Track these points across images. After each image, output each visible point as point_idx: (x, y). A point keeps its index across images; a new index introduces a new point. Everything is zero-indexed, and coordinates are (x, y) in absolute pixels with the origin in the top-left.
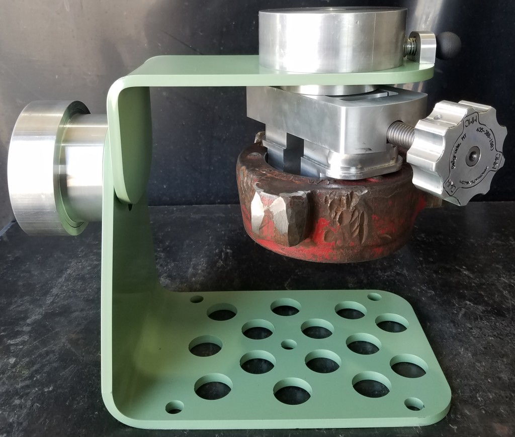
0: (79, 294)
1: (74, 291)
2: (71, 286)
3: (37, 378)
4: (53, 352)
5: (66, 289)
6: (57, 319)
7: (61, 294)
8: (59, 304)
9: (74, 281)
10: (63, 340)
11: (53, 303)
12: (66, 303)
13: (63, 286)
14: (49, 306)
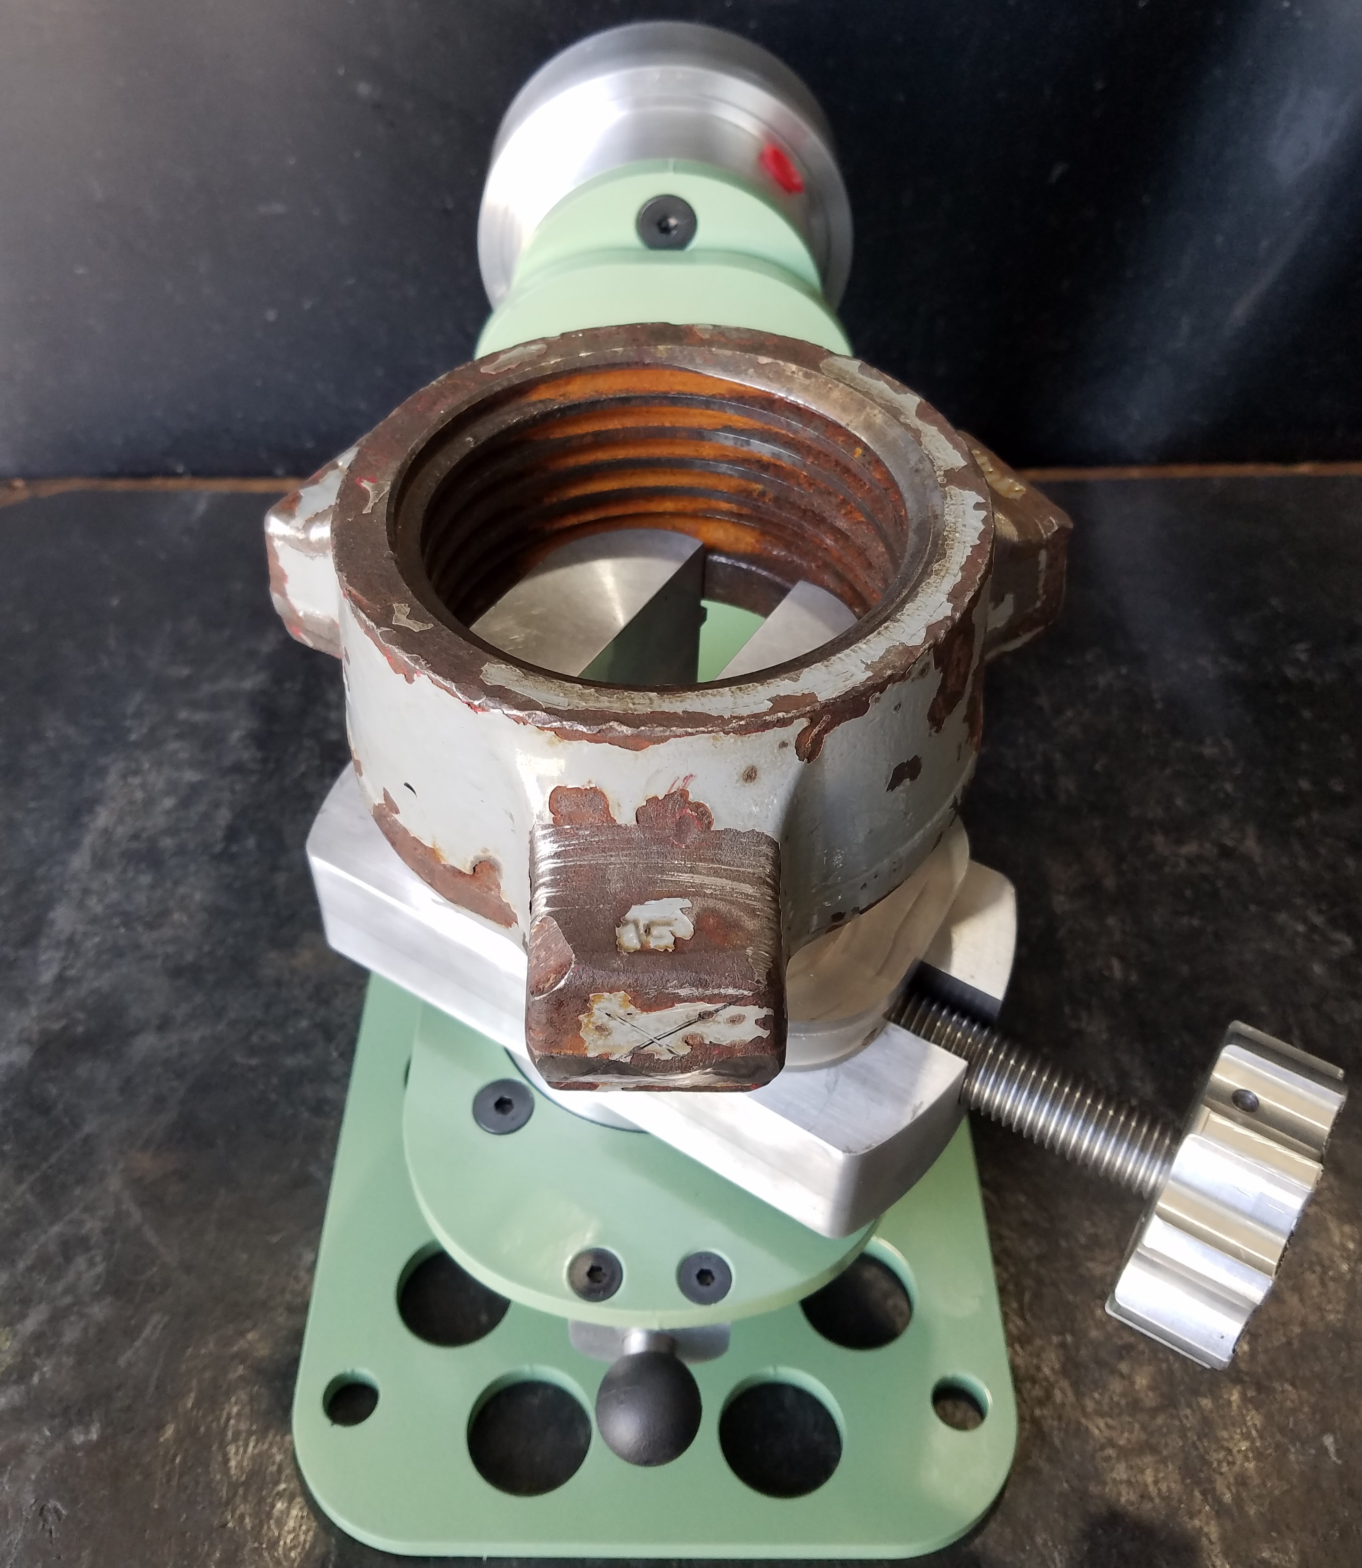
2: (114, 896)
3: (43, 1374)
4: (84, 1244)
6: (83, 1070)
7: (85, 934)
10: (114, 1183)
12: (104, 981)
13: (86, 892)
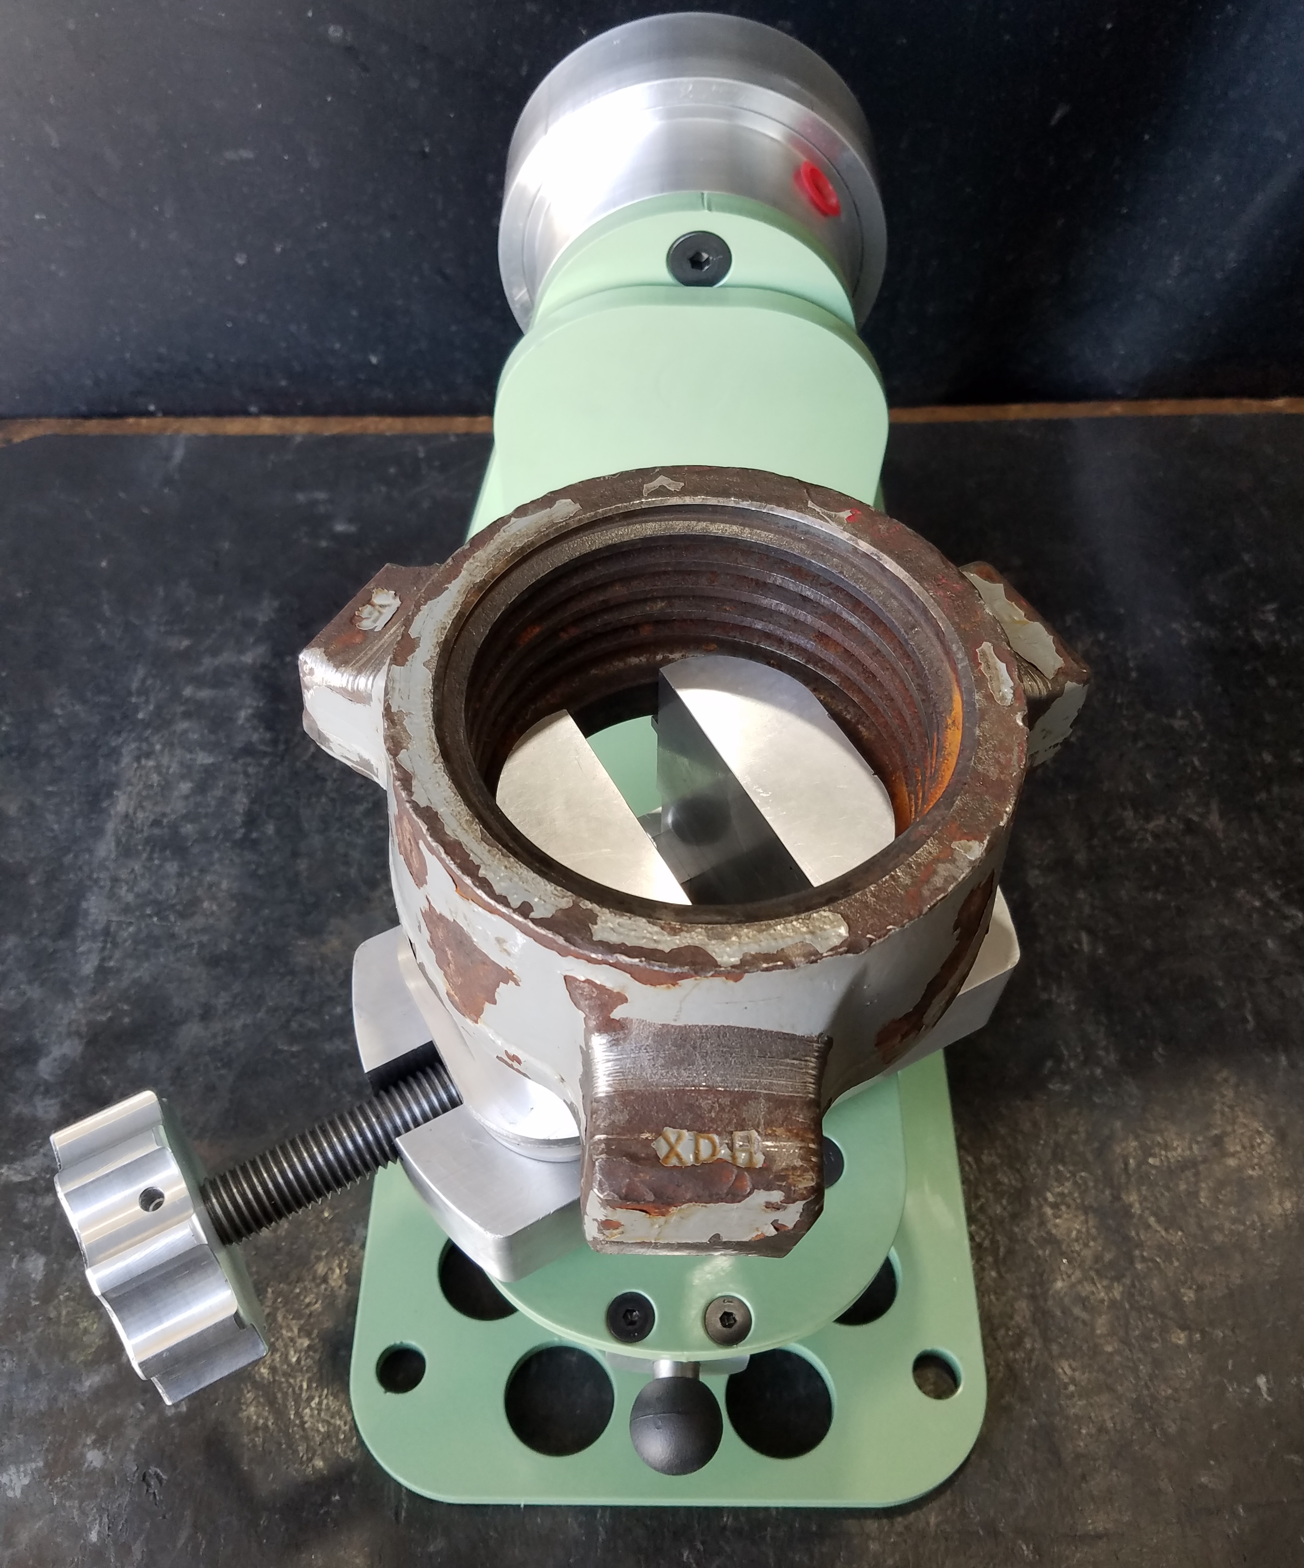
0: (180, 928)
1: (161, 909)
5: (130, 898)
7: (120, 924)
8: (126, 980)
9: (150, 859)
11: (102, 971)
14: (93, 992)
